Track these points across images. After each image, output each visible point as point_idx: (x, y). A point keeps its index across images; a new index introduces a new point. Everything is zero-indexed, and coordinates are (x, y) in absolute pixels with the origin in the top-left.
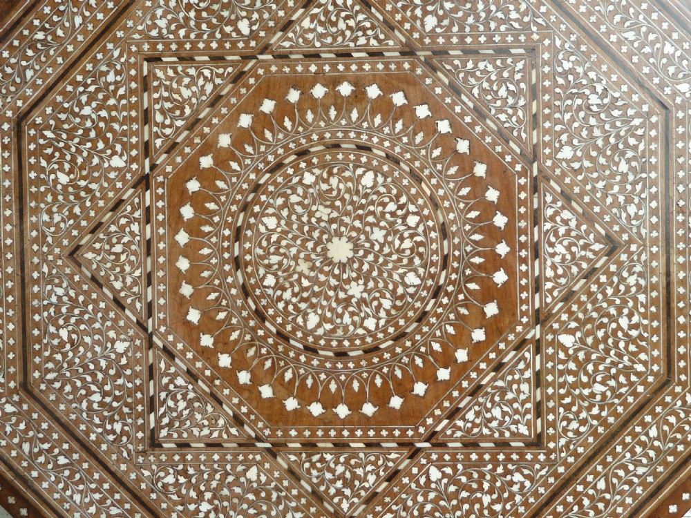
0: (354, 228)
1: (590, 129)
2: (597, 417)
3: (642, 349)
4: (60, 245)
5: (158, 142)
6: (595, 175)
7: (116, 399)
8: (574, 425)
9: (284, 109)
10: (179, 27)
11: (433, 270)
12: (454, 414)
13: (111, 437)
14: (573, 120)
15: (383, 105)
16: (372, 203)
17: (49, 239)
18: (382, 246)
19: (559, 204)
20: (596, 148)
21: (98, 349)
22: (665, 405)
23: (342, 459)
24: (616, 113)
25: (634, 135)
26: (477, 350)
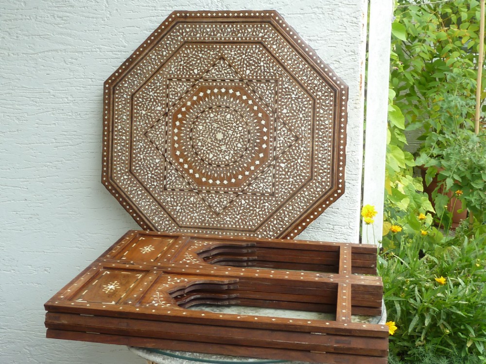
0: (224, 130)
1: (292, 104)
3: (304, 169)
5: (171, 103)
6: (293, 118)
7: (155, 176)
8: (284, 190)
9: (206, 95)
10: (178, 71)
11: (245, 143)
13: (153, 187)
14: (287, 102)
15: (234, 95)
16: (229, 123)
17: (139, 129)
18: (231, 135)
19: (282, 126)
20: (293, 110)
21: (151, 161)
22: (310, 186)
23: (217, 196)
24: (300, 100)
25: (304, 107)
26: (257, 167)
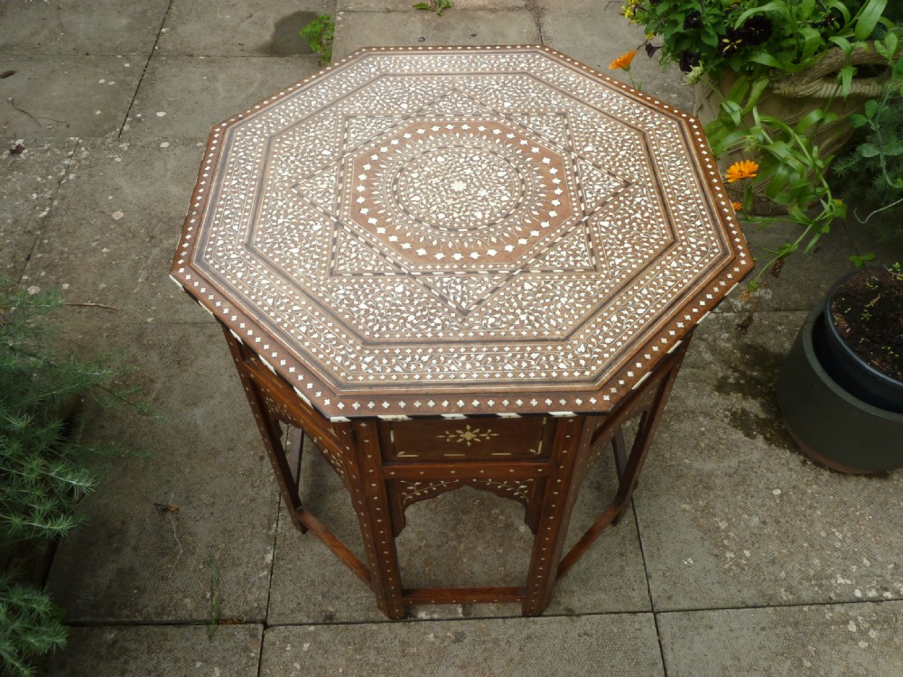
2: (636, 161)
4: (321, 274)
12: (581, 200)
